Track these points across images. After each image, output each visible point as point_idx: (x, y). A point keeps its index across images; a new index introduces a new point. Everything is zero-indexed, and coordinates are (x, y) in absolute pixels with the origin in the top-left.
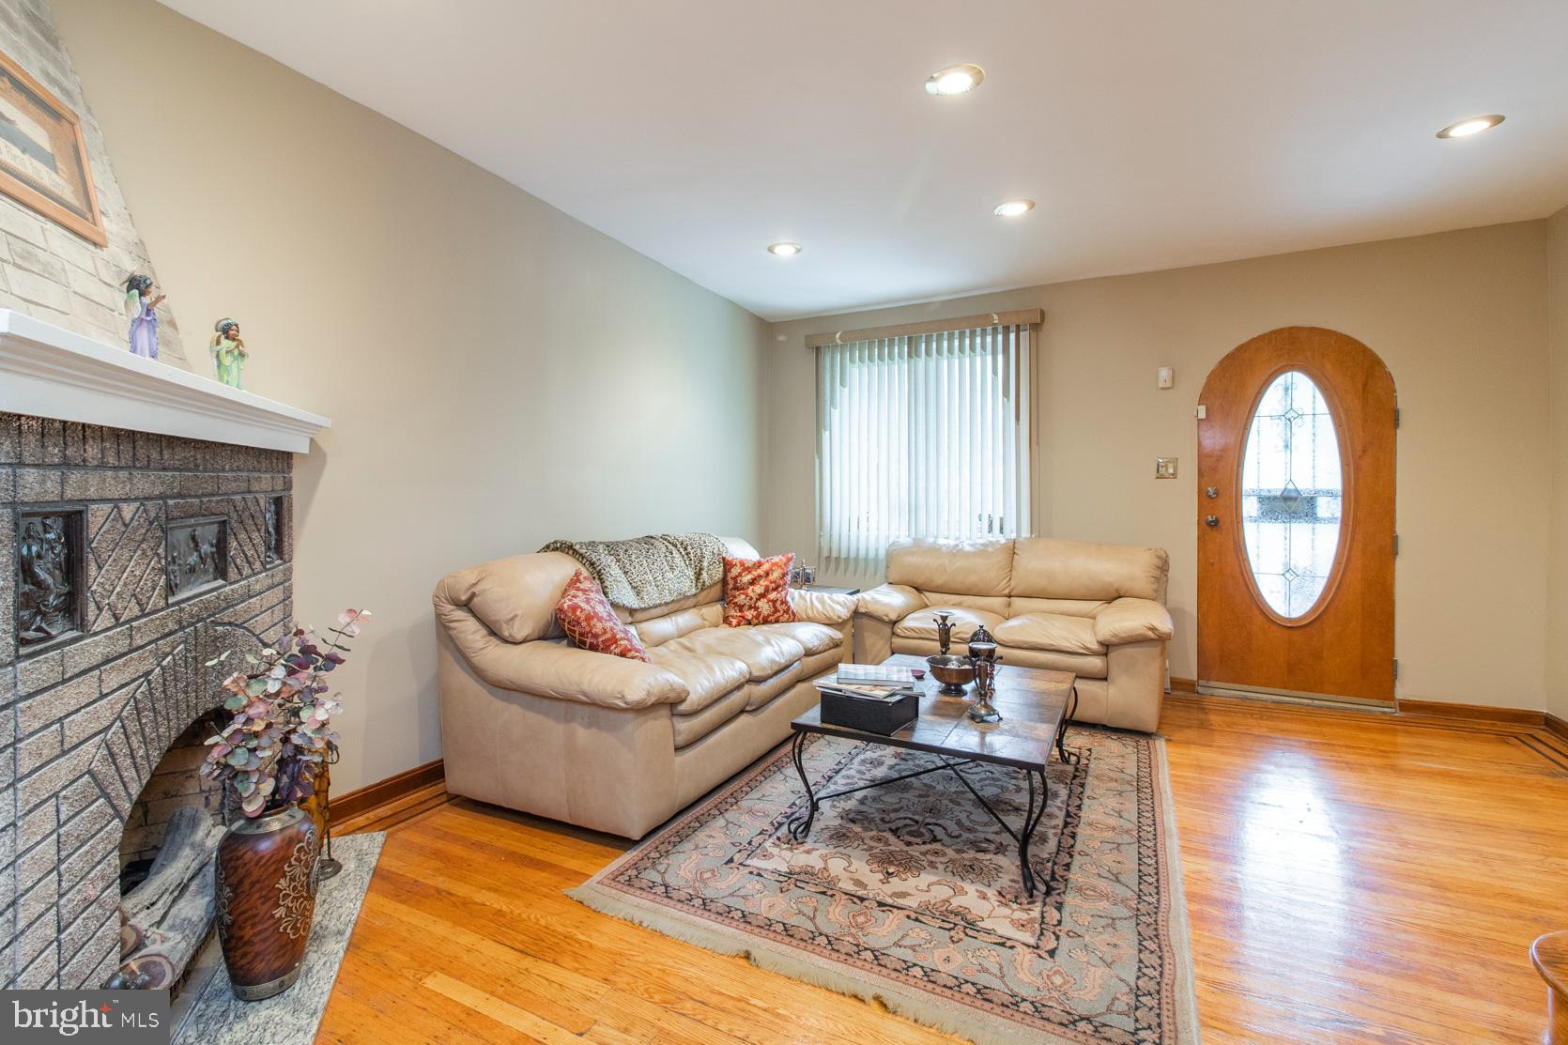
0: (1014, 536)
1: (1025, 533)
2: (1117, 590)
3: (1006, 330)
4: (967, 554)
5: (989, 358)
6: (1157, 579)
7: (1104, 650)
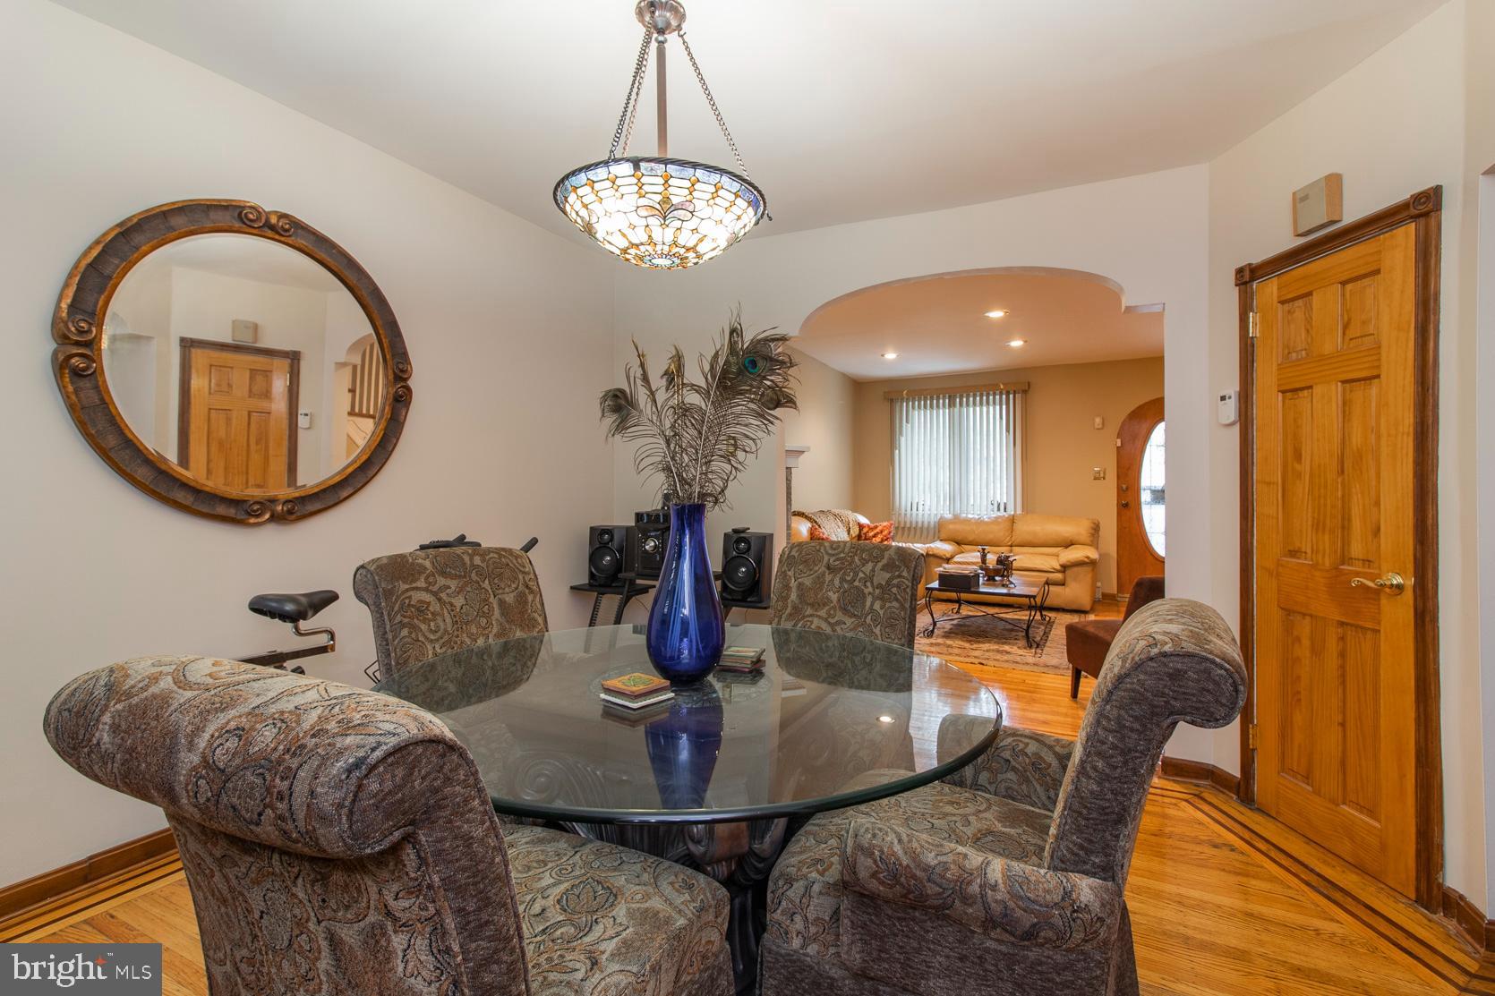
0: (1012, 513)
1: (1019, 511)
2: (1071, 541)
3: (1008, 394)
4: (986, 523)
5: (998, 407)
6: (1093, 535)
7: (1063, 569)
